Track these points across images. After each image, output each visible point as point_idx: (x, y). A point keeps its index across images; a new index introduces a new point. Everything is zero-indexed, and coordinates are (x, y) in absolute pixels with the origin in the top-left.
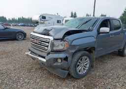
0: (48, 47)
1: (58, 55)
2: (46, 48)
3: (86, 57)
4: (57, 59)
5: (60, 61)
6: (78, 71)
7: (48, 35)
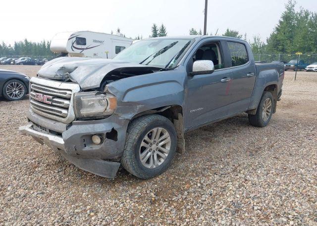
0: (67, 109)
1: (91, 126)
2: (64, 111)
3: (160, 129)
4: (92, 136)
5: (97, 140)
6: (143, 161)
7: (70, 81)
